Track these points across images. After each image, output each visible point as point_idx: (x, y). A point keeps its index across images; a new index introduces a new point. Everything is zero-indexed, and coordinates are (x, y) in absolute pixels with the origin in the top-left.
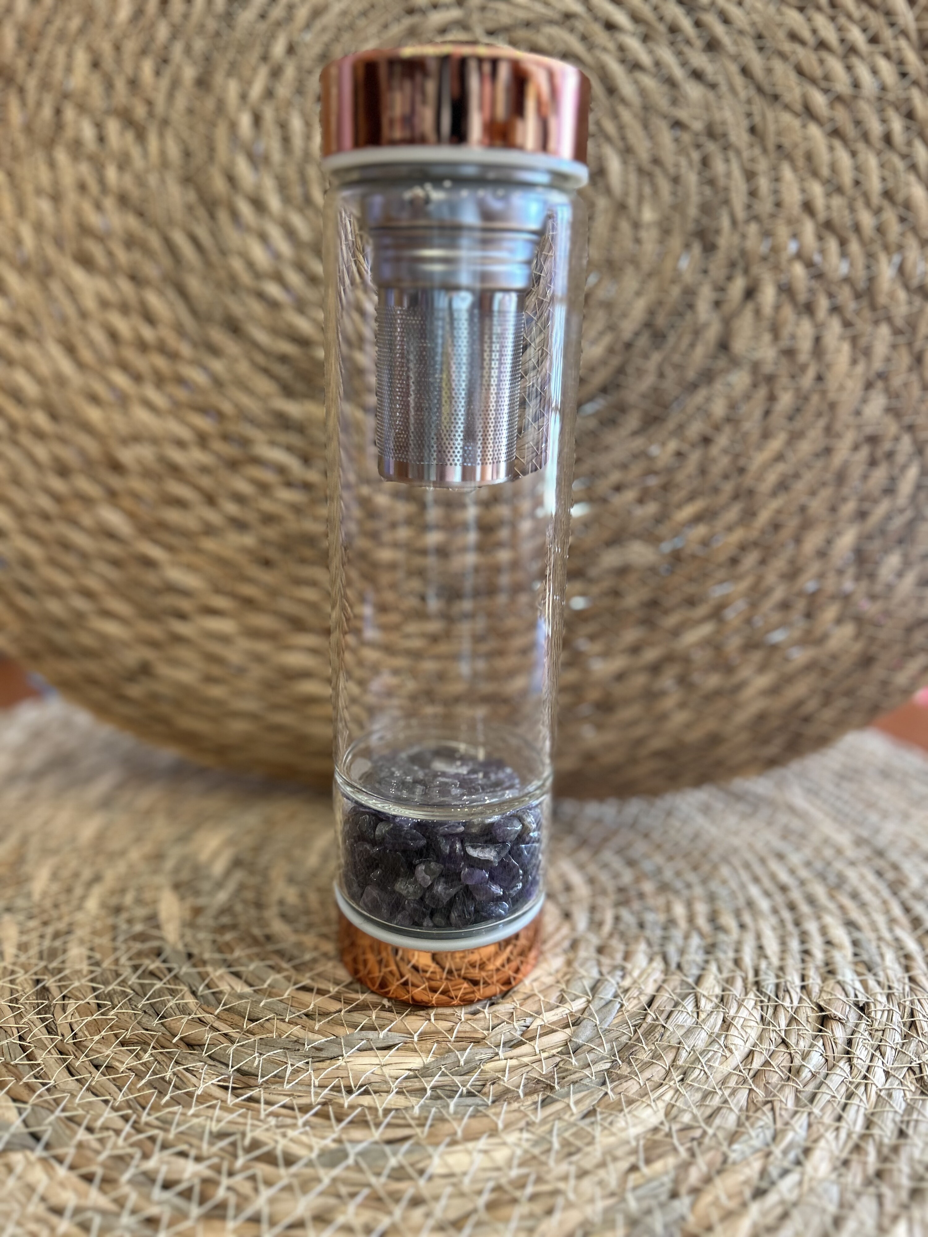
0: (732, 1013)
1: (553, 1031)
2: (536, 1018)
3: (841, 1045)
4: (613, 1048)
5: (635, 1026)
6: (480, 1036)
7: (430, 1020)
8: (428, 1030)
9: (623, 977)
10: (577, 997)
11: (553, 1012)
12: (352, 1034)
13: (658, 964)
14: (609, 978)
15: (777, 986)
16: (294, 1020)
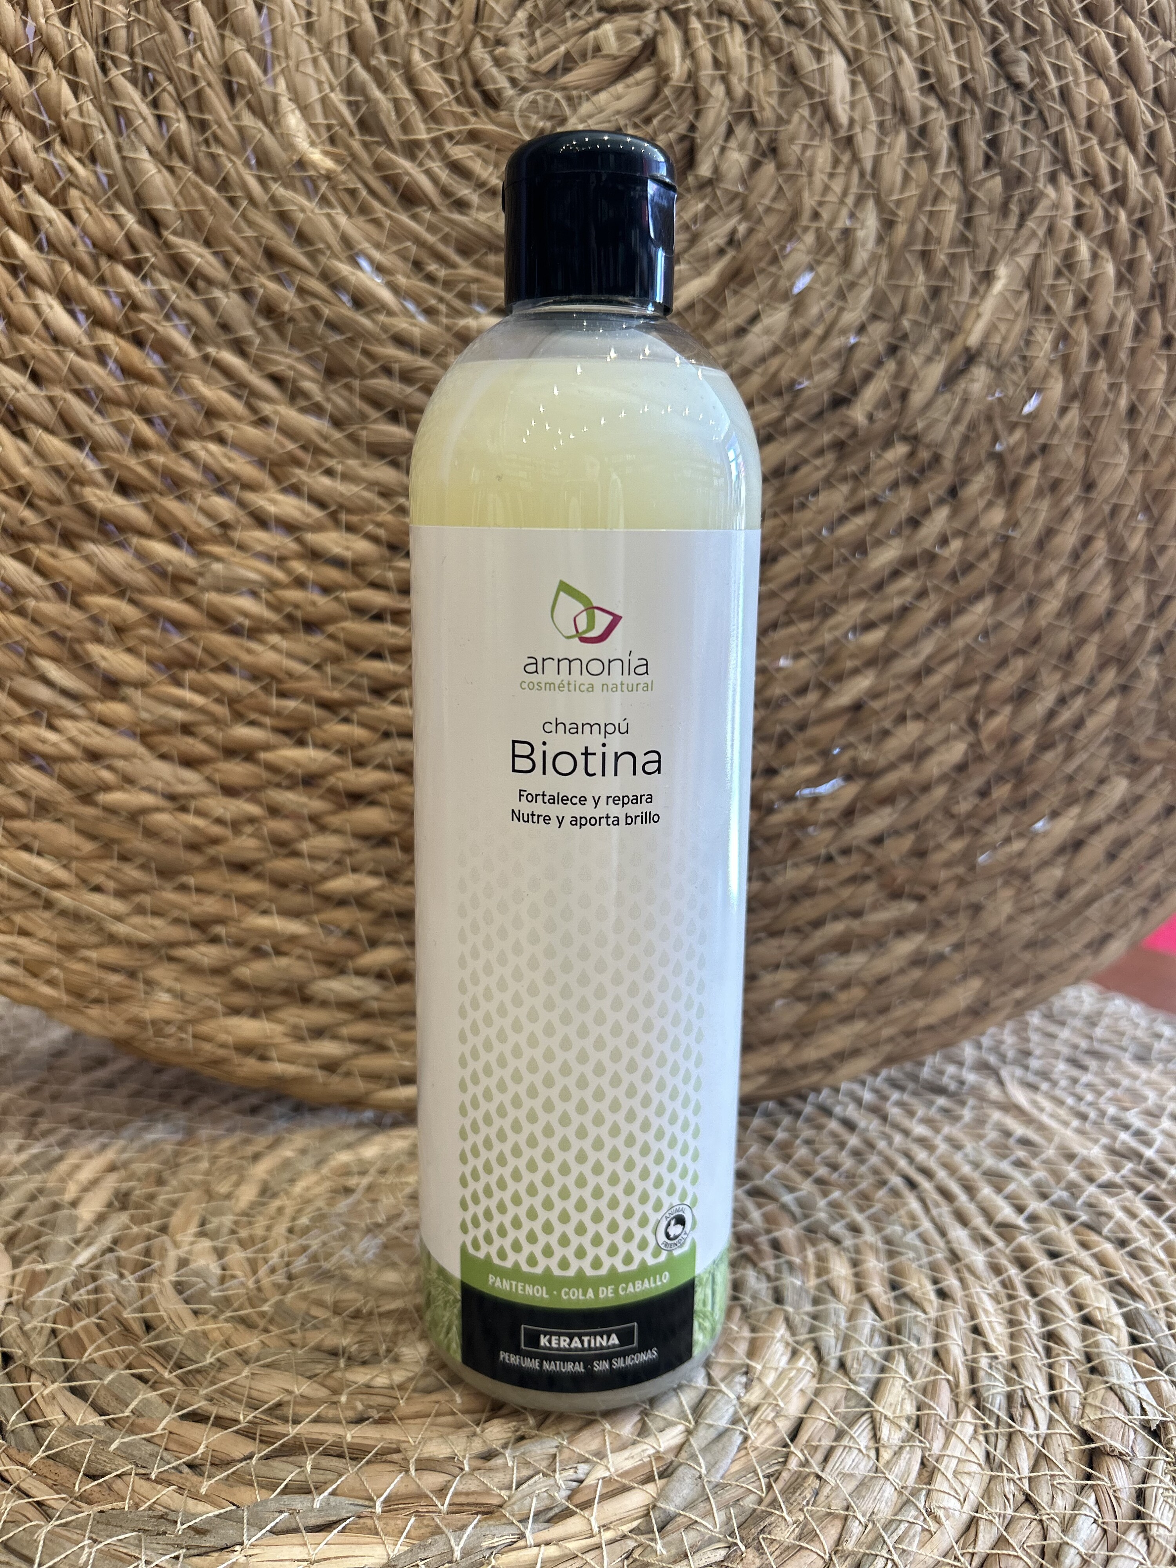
0: (936, 1447)
1: (626, 1489)
2: (594, 1464)
3: (1127, 1502)
4: (729, 1519)
5: (768, 1476)
6: (495, 1501)
7: (407, 1471)
8: (403, 1490)
9: (747, 1386)
10: (670, 1424)
11: (626, 1453)
12: (265, 1502)
13: (807, 1362)
14: (723, 1386)
15: (1010, 1398)
16: (165, 1476)
